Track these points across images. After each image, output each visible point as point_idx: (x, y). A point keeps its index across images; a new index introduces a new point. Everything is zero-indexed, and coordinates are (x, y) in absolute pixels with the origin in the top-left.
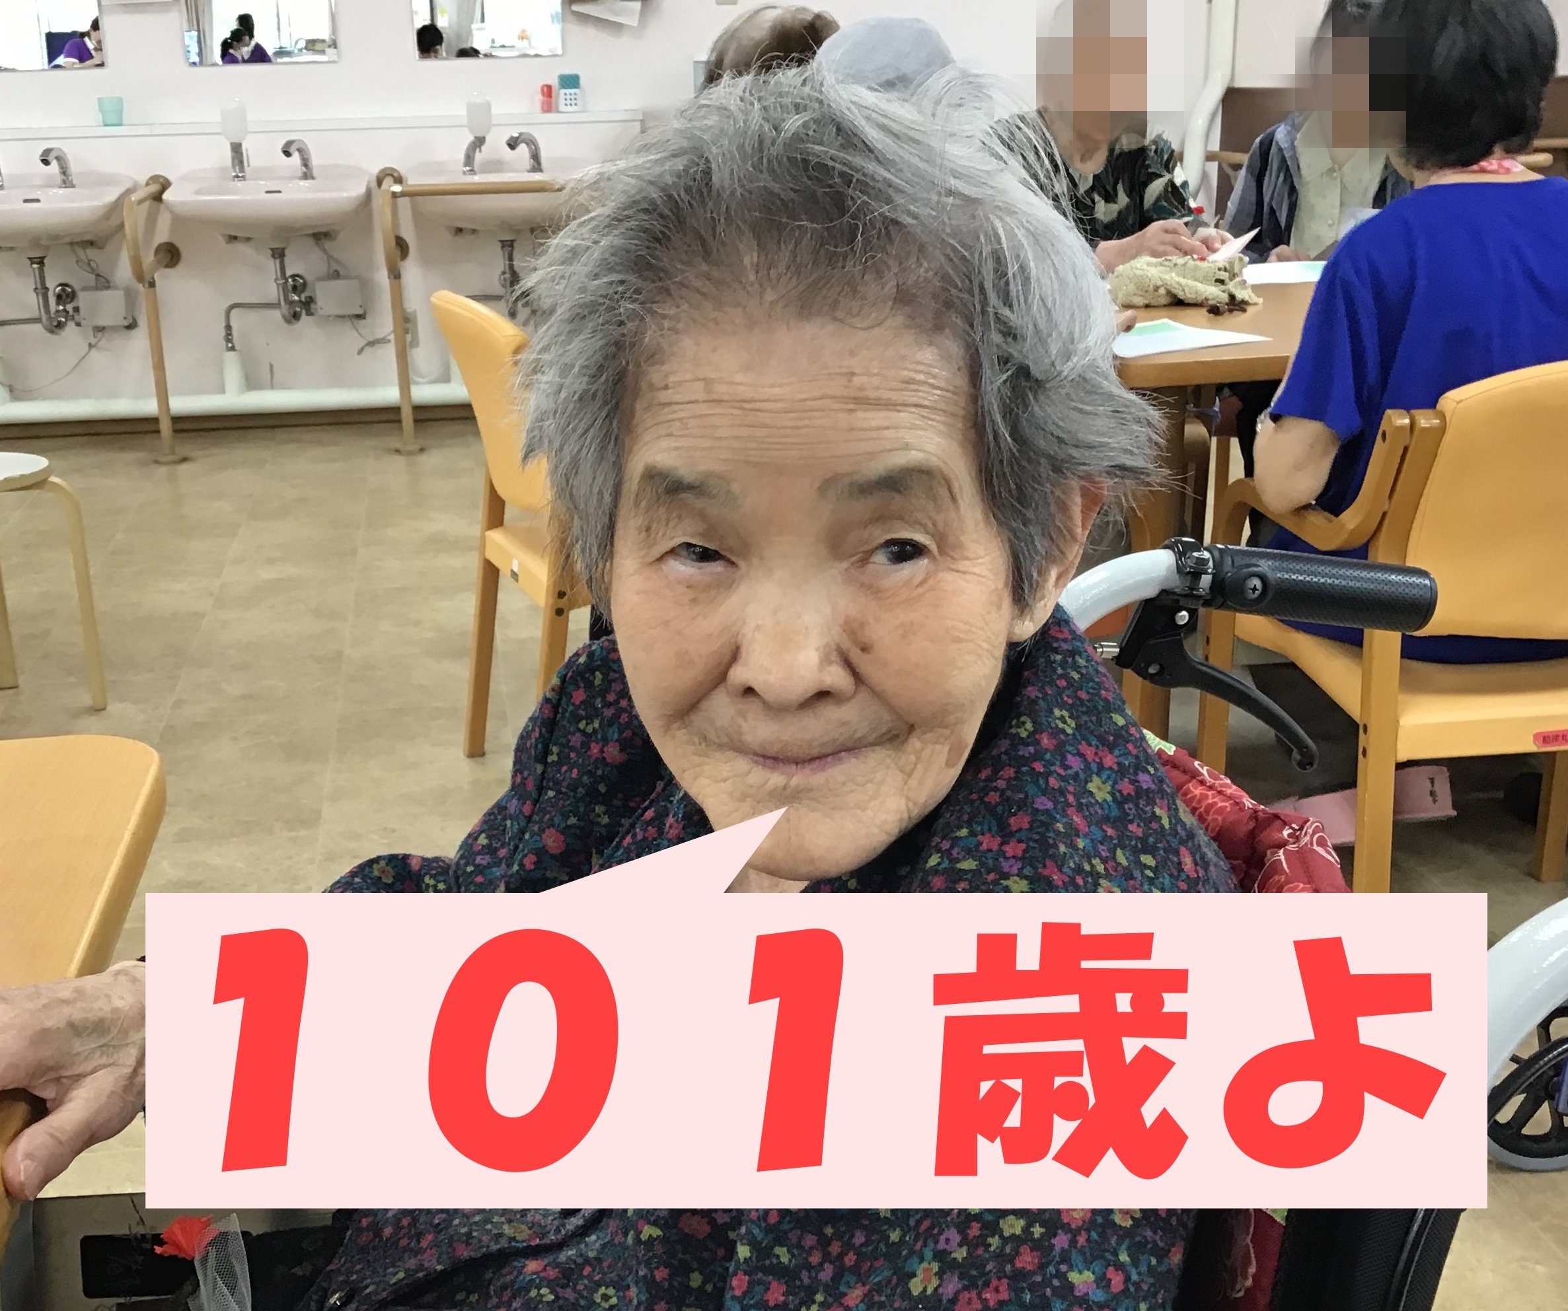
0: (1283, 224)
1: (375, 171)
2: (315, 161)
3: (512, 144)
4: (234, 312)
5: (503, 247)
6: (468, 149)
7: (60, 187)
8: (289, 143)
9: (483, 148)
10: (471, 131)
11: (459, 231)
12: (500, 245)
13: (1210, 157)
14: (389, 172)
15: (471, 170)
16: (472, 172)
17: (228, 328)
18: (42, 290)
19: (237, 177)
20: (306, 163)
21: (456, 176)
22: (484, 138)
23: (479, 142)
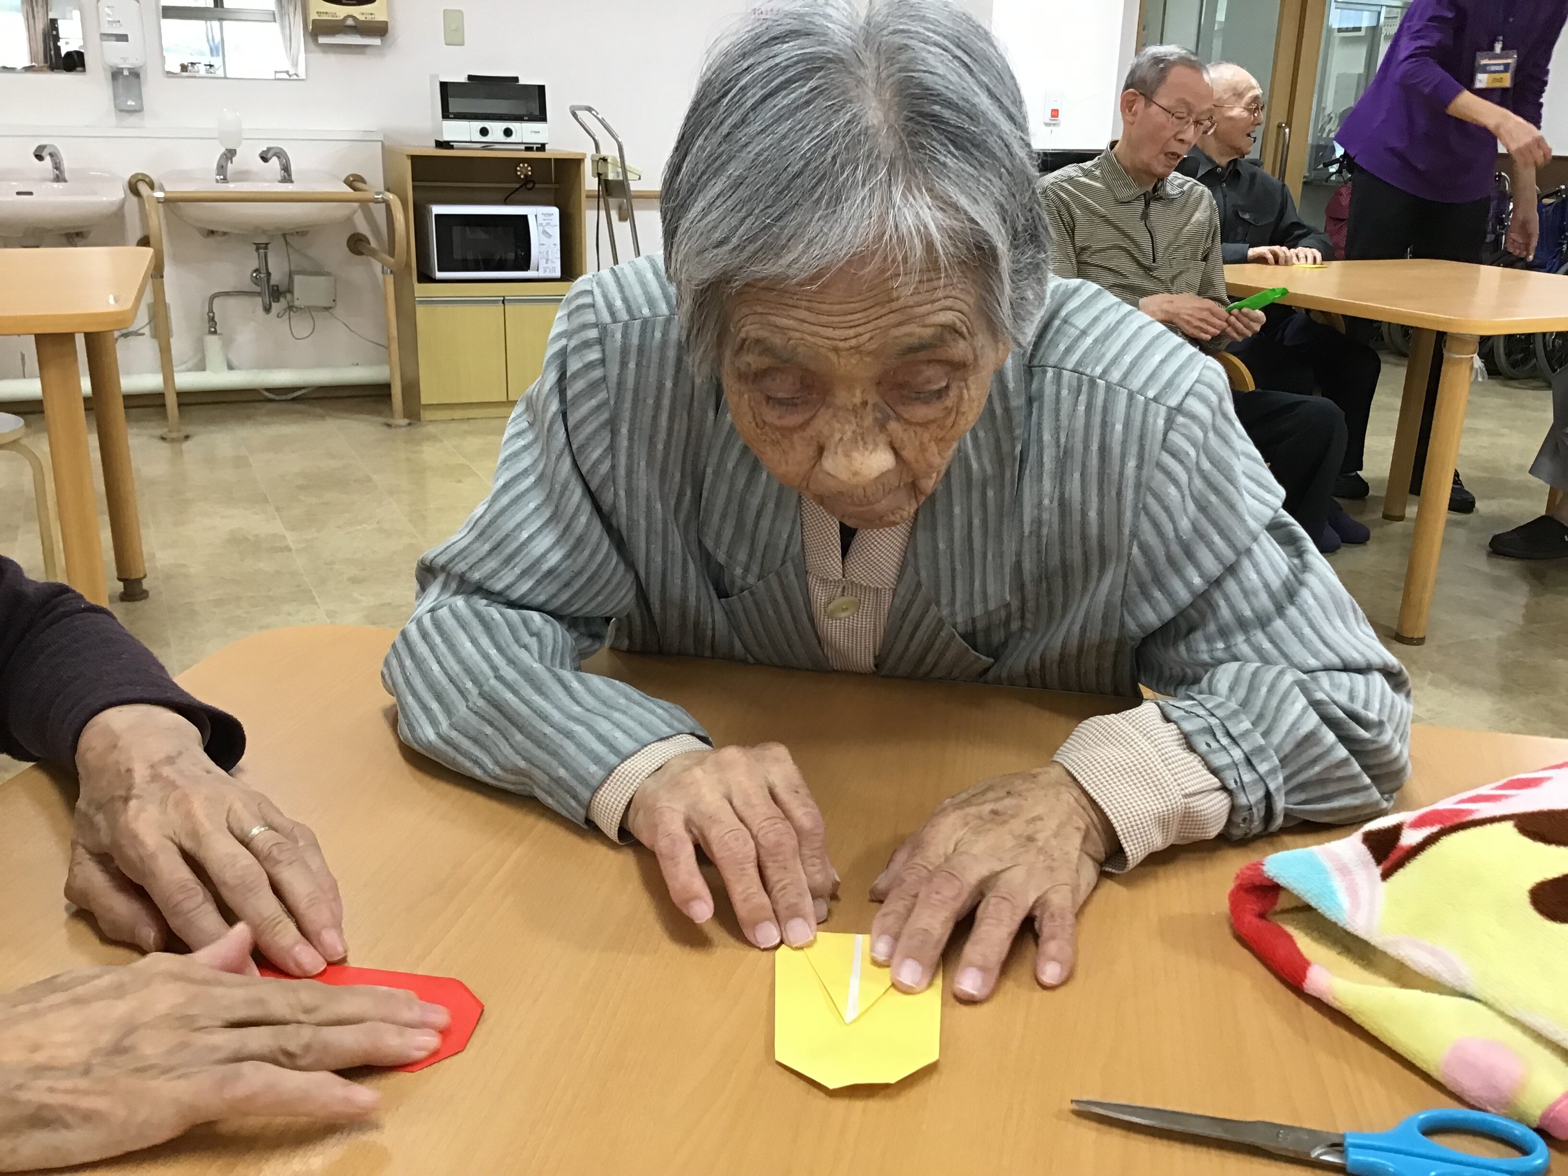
1: (129, 175)
2: (67, 165)
3: (264, 157)
5: (257, 249)
6: (221, 157)
8: (41, 148)
9: (234, 160)
10: (223, 143)
11: (211, 233)
12: (254, 247)
14: (141, 177)
15: (224, 179)
20: (57, 166)
21: (209, 185)
22: (235, 151)
23: (230, 154)
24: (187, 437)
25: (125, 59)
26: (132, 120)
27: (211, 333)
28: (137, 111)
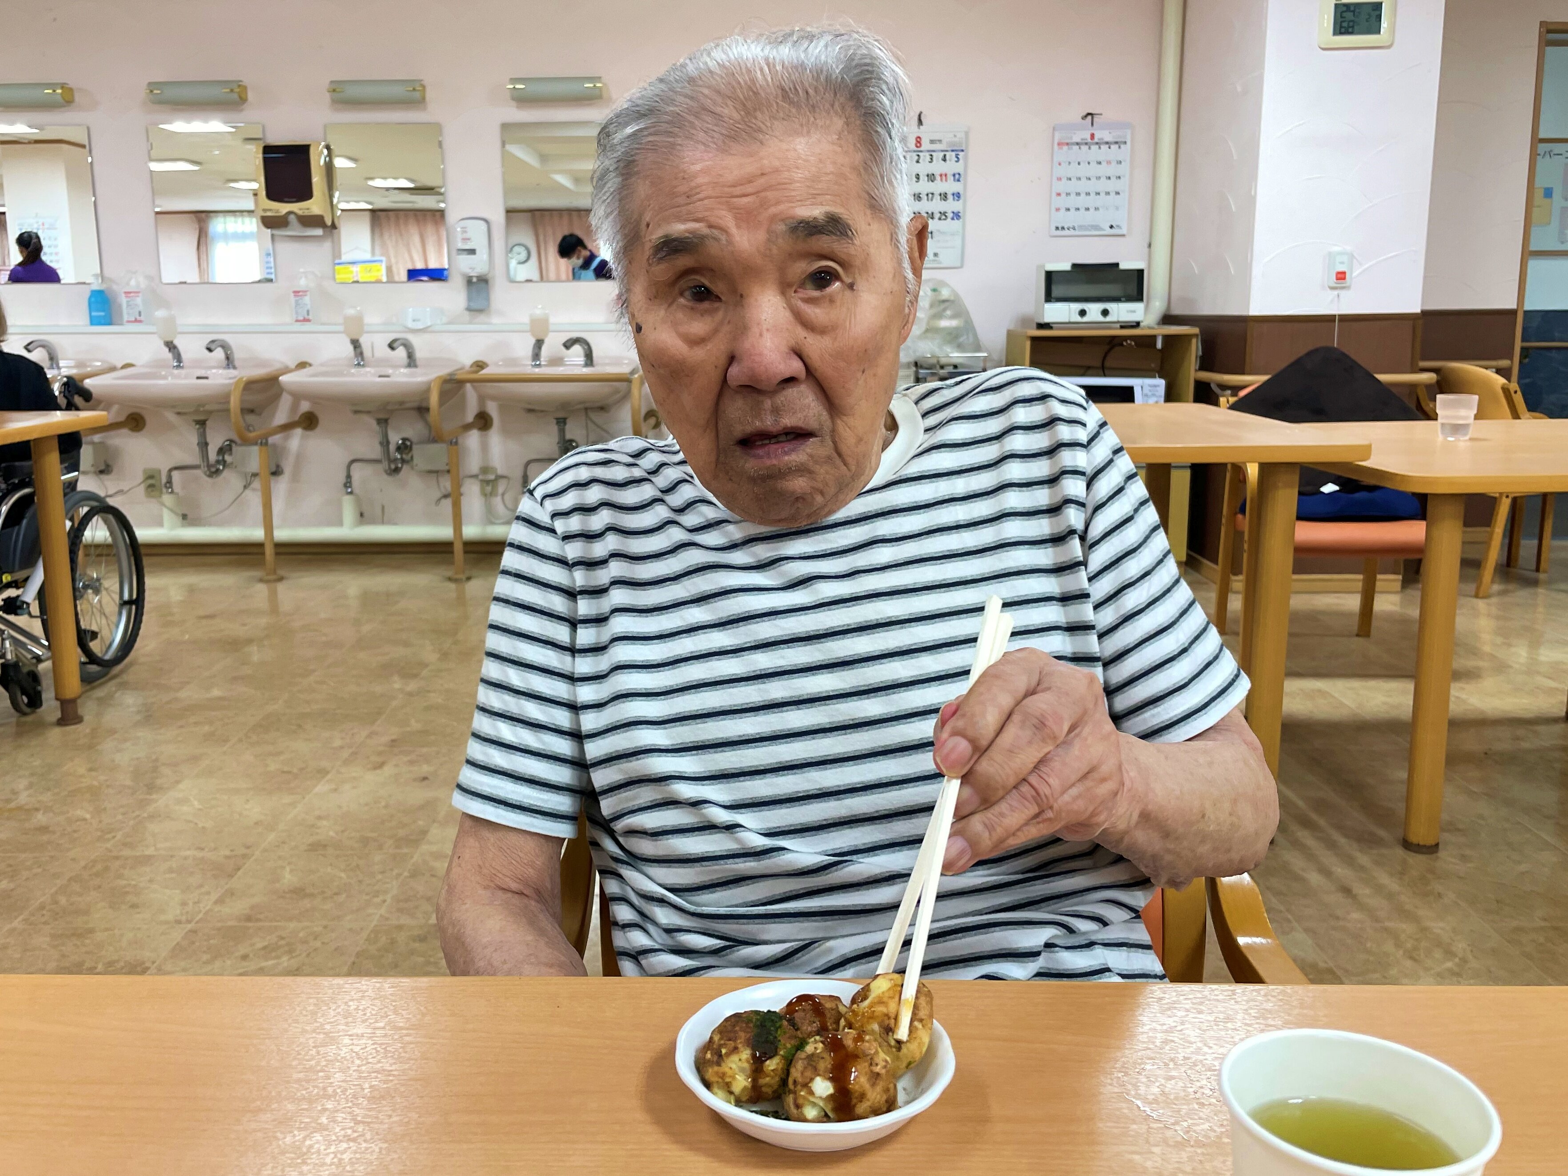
2: (419, 354)
3: (568, 345)
4: (355, 466)
5: (558, 423)
7: (225, 368)
8: (395, 341)
9: (545, 347)
10: (533, 335)
11: (530, 411)
12: (555, 421)
16: (537, 365)
17: (349, 476)
18: (204, 445)
19: (359, 364)
20: (411, 356)
21: (526, 368)
22: (543, 340)
23: (539, 343)
24: (469, 579)
25: (473, 269)
26: (482, 317)
28: (480, 311)
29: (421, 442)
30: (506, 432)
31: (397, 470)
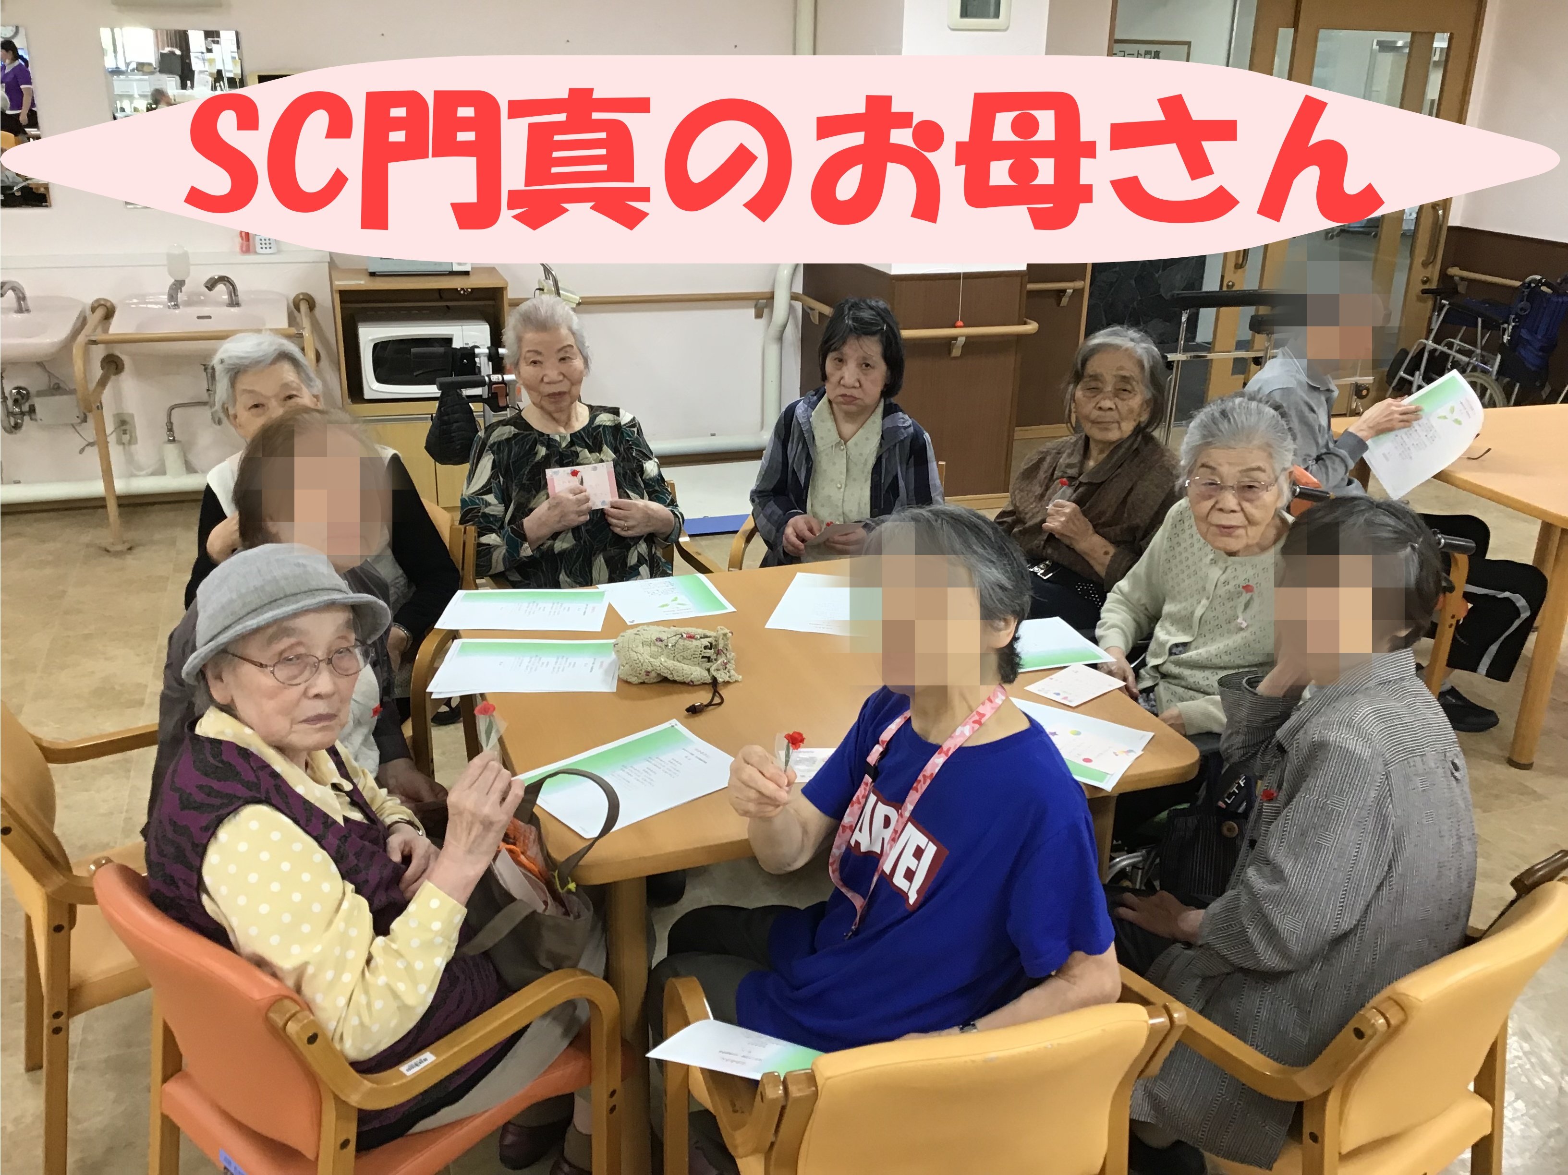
0: (802, 483)
1: (89, 300)
3: (211, 285)
6: (171, 288)
9: (183, 289)
10: (171, 274)
12: (203, 368)
13: (794, 297)
14: (102, 302)
15: (175, 305)
16: (176, 306)
20: (20, 299)
22: (184, 281)
23: (179, 285)
24: (130, 549)
27: (169, 441)
29: (40, 394)
30: (140, 373)
31: (17, 426)
